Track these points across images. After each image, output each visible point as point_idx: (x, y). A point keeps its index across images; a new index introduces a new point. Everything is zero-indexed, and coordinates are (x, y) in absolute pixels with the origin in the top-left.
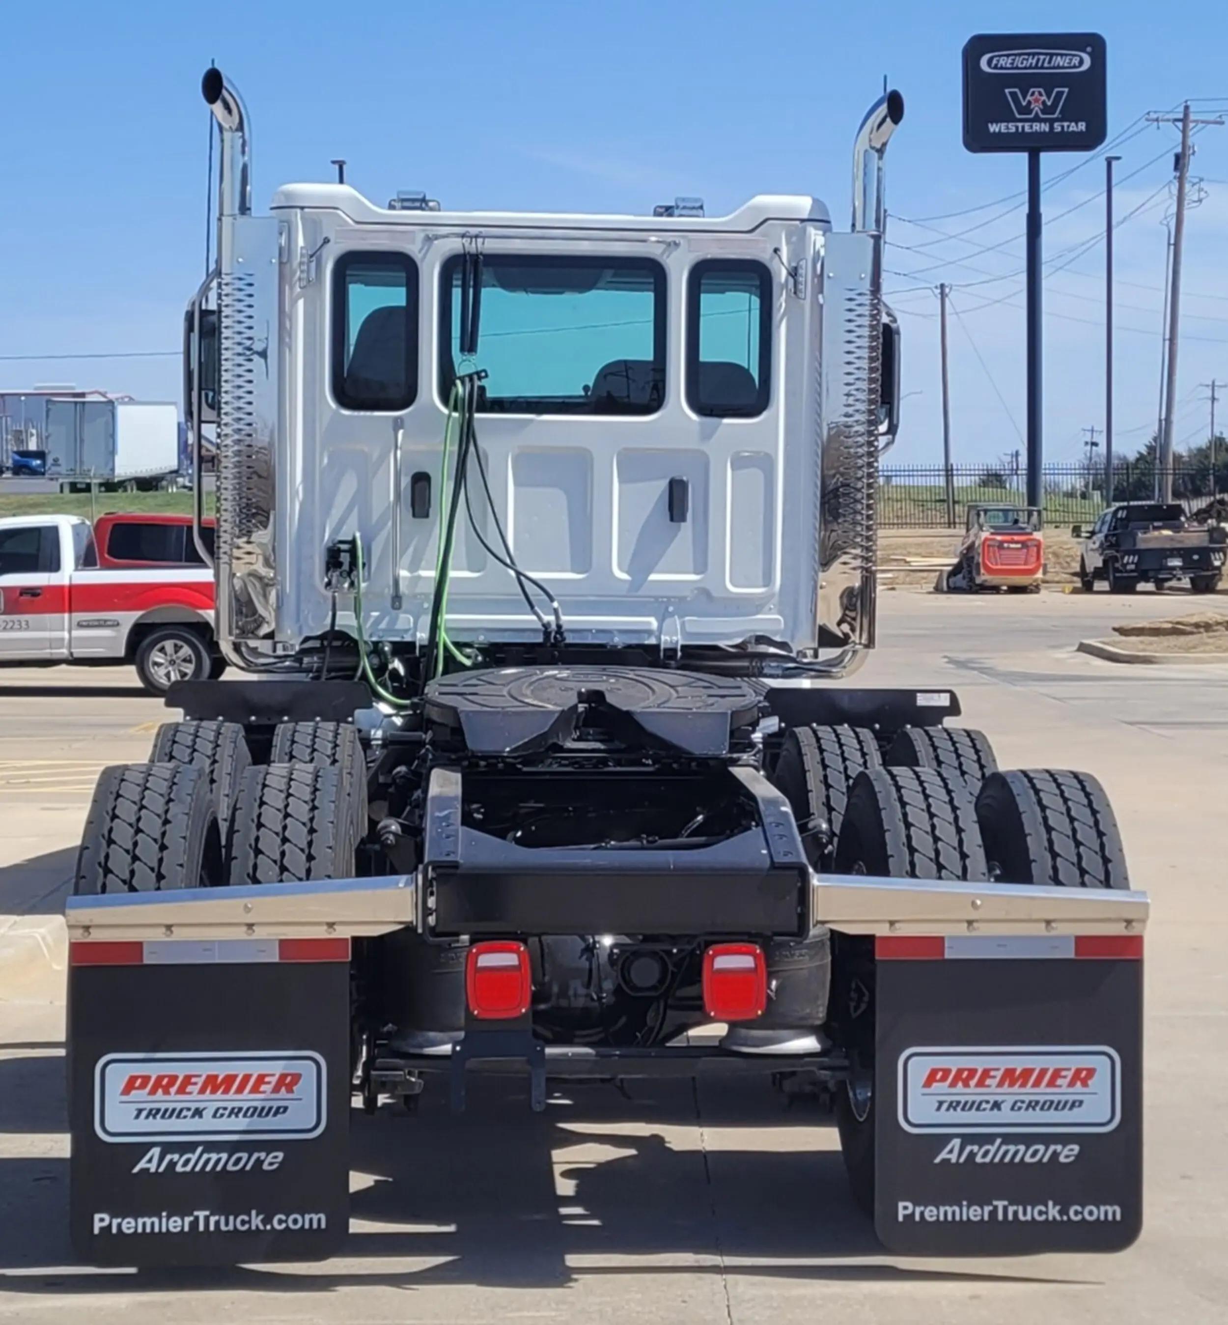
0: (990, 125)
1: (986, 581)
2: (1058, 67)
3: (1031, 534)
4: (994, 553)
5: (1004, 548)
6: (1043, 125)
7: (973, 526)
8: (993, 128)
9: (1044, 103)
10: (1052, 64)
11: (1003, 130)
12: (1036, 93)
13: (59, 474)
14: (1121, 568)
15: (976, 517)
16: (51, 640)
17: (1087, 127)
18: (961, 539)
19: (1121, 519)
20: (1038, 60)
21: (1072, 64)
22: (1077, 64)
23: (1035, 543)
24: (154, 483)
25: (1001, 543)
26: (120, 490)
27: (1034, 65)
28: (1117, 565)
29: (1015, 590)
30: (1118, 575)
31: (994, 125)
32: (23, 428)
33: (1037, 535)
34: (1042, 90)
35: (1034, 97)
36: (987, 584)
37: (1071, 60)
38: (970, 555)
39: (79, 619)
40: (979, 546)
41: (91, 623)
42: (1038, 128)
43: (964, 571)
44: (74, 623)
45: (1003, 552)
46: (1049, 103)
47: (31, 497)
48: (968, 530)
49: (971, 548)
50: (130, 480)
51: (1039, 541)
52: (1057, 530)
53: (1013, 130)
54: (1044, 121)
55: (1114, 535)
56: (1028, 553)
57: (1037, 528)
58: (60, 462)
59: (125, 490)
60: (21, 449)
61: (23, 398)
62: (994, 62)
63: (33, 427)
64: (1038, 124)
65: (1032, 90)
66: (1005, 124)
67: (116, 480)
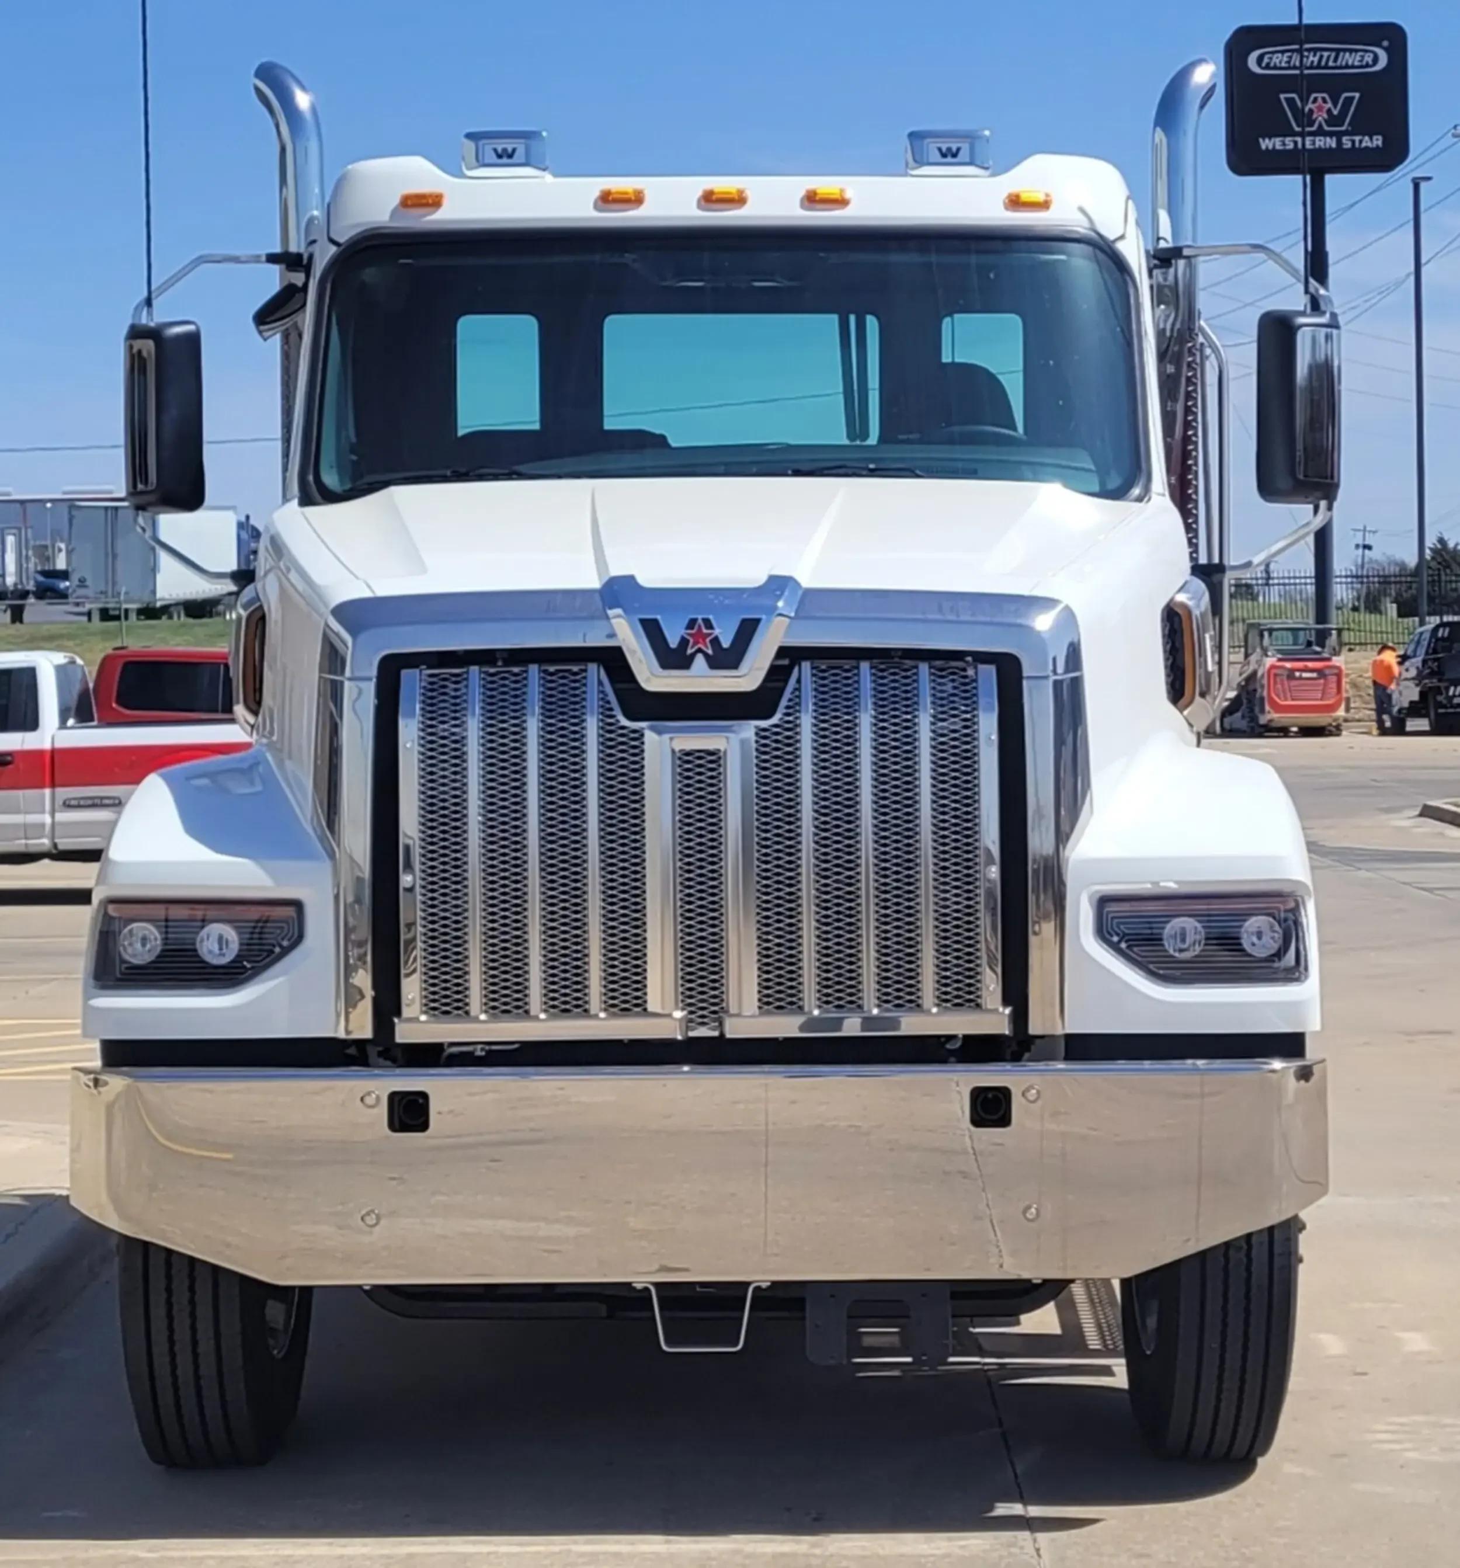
0: (1261, 140)
1: (1271, 721)
2: (1347, 67)
3: (1329, 659)
4: (1283, 685)
5: (1294, 678)
6: (1328, 139)
7: (1254, 651)
8: (1266, 144)
9: (1329, 111)
10: (1338, 63)
11: (1278, 147)
12: (1320, 100)
13: (87, 597)
14: (1445, 702)
15: (1258, 639)
16: (26, 826)
17: (1384, 142)
18: (1239, 666)
19: (1443, 639)
20: (1321, 57)
21: (1364, 63)
22: (1370, 63)
23: (1336, 671)
24: (208, 609)
25: (1292, 671)
26: (164, 618)
27: (1315, 63)
28: (1440, 698)
29: (1309, 731)
30: (1441, 711)
31: (1267, 140)
32: (48, 543)
33: (1337, 661)
34: (1325, 95)
35: (1316, 105)
36: (1274, 725)
37: (1363, 57)
38: (1251, 688)
39: (65, 797)
40: (1263, 676)
41: (82, 803)
42: (1322, 144)
43: (1244, 707)
44: (59, 802)
45: (1294, 683)
46: (1335, 112)
47: (46, 627)
48: (1247, 656)
49: (1252, 677)
50: (177, 604)
51: (1339, 668)
52: (1352, 654)
53: (1291, 146)
54: (1331, 134)
55: (1435, 660)
56: (1325, 685)
57: (1336, 653)
58: (88, 583)
59: (171, 617)
60: (46, 568)
61: (49, 505)
62: (1266, 60)
63: (62, 541)
64: (1322, 138)
65: (1314, 95)
66: (1281, 139)
67: (159, 604)
